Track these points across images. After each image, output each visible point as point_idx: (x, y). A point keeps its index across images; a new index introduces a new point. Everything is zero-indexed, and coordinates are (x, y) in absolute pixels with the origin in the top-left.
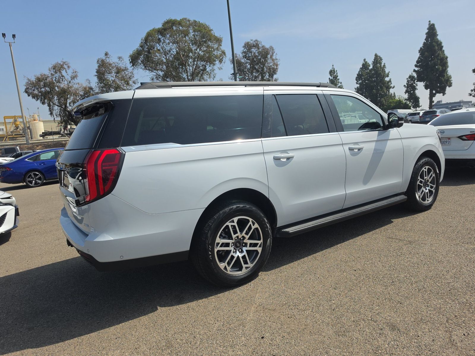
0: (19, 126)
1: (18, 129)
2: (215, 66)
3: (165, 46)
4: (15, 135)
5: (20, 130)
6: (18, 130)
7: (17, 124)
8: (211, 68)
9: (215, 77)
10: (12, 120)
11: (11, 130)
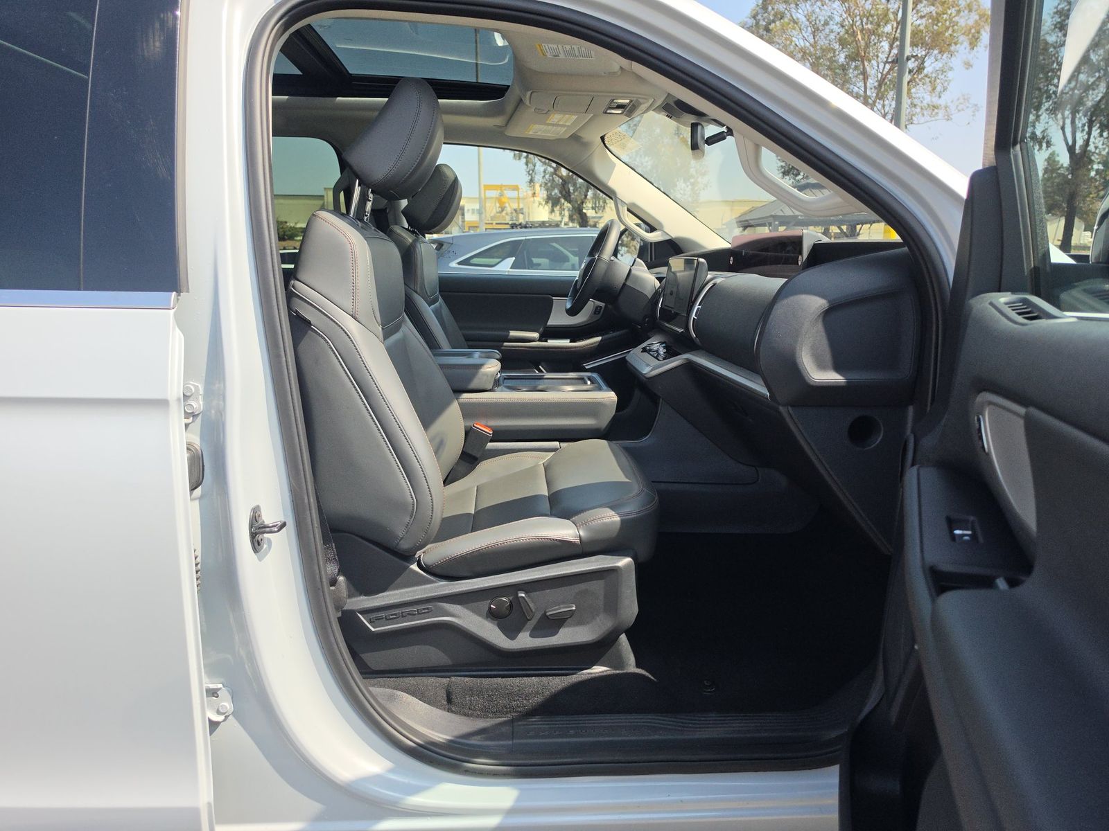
0: (507, 205)
1: (502, 211)
2: (953, 59)
3: (817, 10)
4: (496, 224)
5: (507, 214)
6: (504, 213)
7: (504, 203)
8: (939, 65)
9: (945, 89)
10: (494, 194)
11: (492, 215)
